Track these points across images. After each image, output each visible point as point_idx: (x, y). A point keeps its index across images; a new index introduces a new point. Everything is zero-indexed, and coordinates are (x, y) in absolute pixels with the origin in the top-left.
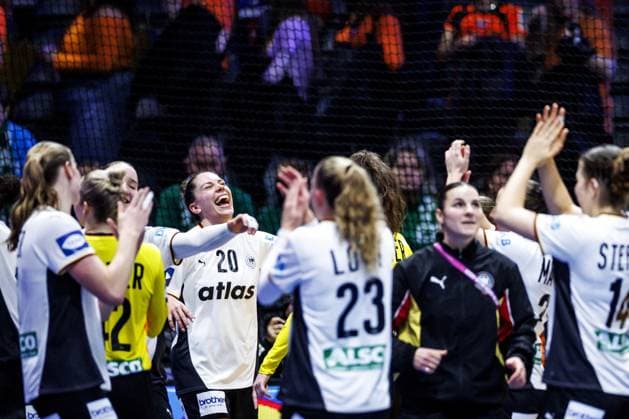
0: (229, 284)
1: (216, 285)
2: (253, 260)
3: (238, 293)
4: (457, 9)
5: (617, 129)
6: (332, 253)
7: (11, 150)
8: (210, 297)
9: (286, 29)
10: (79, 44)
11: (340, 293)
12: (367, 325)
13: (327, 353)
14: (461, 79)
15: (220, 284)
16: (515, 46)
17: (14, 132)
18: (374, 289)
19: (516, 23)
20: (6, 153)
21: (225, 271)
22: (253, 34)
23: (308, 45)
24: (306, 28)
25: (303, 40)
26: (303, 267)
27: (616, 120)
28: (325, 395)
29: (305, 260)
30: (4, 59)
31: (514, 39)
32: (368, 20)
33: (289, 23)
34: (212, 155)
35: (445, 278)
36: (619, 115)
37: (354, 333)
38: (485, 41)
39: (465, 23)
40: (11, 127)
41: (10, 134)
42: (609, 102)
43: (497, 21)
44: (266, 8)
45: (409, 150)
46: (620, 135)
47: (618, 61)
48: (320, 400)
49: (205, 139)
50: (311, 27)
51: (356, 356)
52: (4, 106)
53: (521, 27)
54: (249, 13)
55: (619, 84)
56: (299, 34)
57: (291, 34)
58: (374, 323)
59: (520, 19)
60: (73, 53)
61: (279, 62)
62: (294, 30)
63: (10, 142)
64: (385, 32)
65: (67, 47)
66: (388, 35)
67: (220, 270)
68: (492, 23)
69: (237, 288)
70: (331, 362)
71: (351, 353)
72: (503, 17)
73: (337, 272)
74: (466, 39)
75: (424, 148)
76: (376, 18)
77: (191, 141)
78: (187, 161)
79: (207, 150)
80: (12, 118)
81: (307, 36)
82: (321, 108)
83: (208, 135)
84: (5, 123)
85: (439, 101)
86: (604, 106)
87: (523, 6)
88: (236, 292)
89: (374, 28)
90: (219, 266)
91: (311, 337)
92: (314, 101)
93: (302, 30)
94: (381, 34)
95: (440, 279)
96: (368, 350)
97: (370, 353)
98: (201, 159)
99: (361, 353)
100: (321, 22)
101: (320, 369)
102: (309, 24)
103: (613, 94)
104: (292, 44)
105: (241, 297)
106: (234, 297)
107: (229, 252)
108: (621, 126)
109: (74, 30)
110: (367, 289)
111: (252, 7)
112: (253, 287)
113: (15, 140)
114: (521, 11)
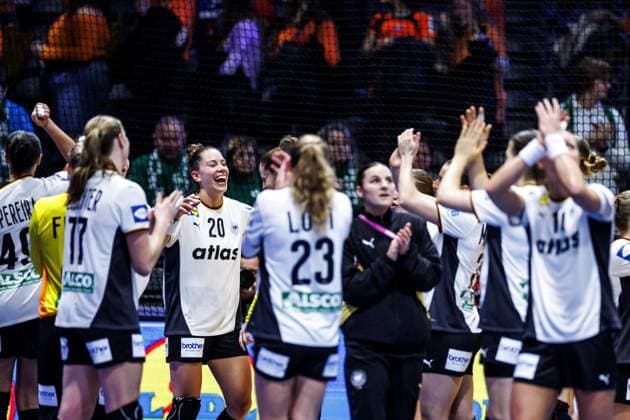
0: (218, 247)
1: (208, 248)
2: (235, 227)
3: (225, 254)
4: (378, 16)
5: (508, 118)
6: (289, 214)
7: (8, 123)
8: (202, 257)
9: (238, 29)
10: (60, 37)
11: (295, 247)
12: (318, 276)
13: (285, 295)
14: (381, 73)
15: (211, 247)
16: (426, 47)
17: (11, 108)
18: (325, 247)
19: (427, 29)
20: (4, 125)
21: (215, 236)
22: (211, 32)
23: (257, 43)
24: (255, 28)
25: (252, 38)
26: (266, 224)
27: (509, 110)
28: (282, 329)
29: (267, 217)
30: (4, 48)
31: (425, 40)
32: (312, 24)
33: (241, 25)
34: (175, 132)
35: (373, 240)
36: (511, 106)
37: (307, 282)
38: (402, 42)
39: (385, 26)
40: (9, 104)
41: (7, 110)
42: (504, 95)
43: (412, 26)
44: (221, 11)
45: (338, 129)
46: (511, 123)
47: (510, 62)
48: (277, 332)
49: (170, 119)
50: (259, 28)
51: (309, 301)
52: (4, 87)
53: (431, 31)
54: (208, 14)
55: (510, 80)
56: (249, 33)
57: (243, 34)
58: (324, 275)
59: (430, 25)
60: (55, 45)
61: (232, 56)
62: (245, 30)
63: (8, 117)
64: (325, 34)
65: (51, 39)
66: (328, 36)
67: (211, 235)
68: (408, 28)
69: (224, 250)
70: (288, 303)
71: (305, 297)
72: (415, 22)
73: (292, 231)
74: (386, 40)
75: (350, 130)
76: (318, 23)
77: (158, 120)
78: (154, 136)
79: (171, 127)
80: (8, 97)
81: (256, 35)
82: (266, 96)
83: (172, 115)
84: (4, 101)
85: (363, 91)
86: (499, 98)
87: (433, 14)
88: (224, 254)
89: (317, 31)
90: (210, 232)
91: (272, 282)
92: (261, 88)
93: (251, 30)
94: (322, 36)
95: (369, 240)
96: (317, 296)
97: (319, 299)
98: (166, 134)
99: (313, 298)
100: (266, 23)
101: (278, 308)
102: (257, 24)
103: (507, 88)
104: (243, 41)
105: (228, 258)
106: (223, 258)
107: (219, 220)
108: (512, 115)
109: (56, 25)
110: (319, 246)
111: (210, 10)
112: (237, 249)
113: (11, 114)
114: (430, 18)
